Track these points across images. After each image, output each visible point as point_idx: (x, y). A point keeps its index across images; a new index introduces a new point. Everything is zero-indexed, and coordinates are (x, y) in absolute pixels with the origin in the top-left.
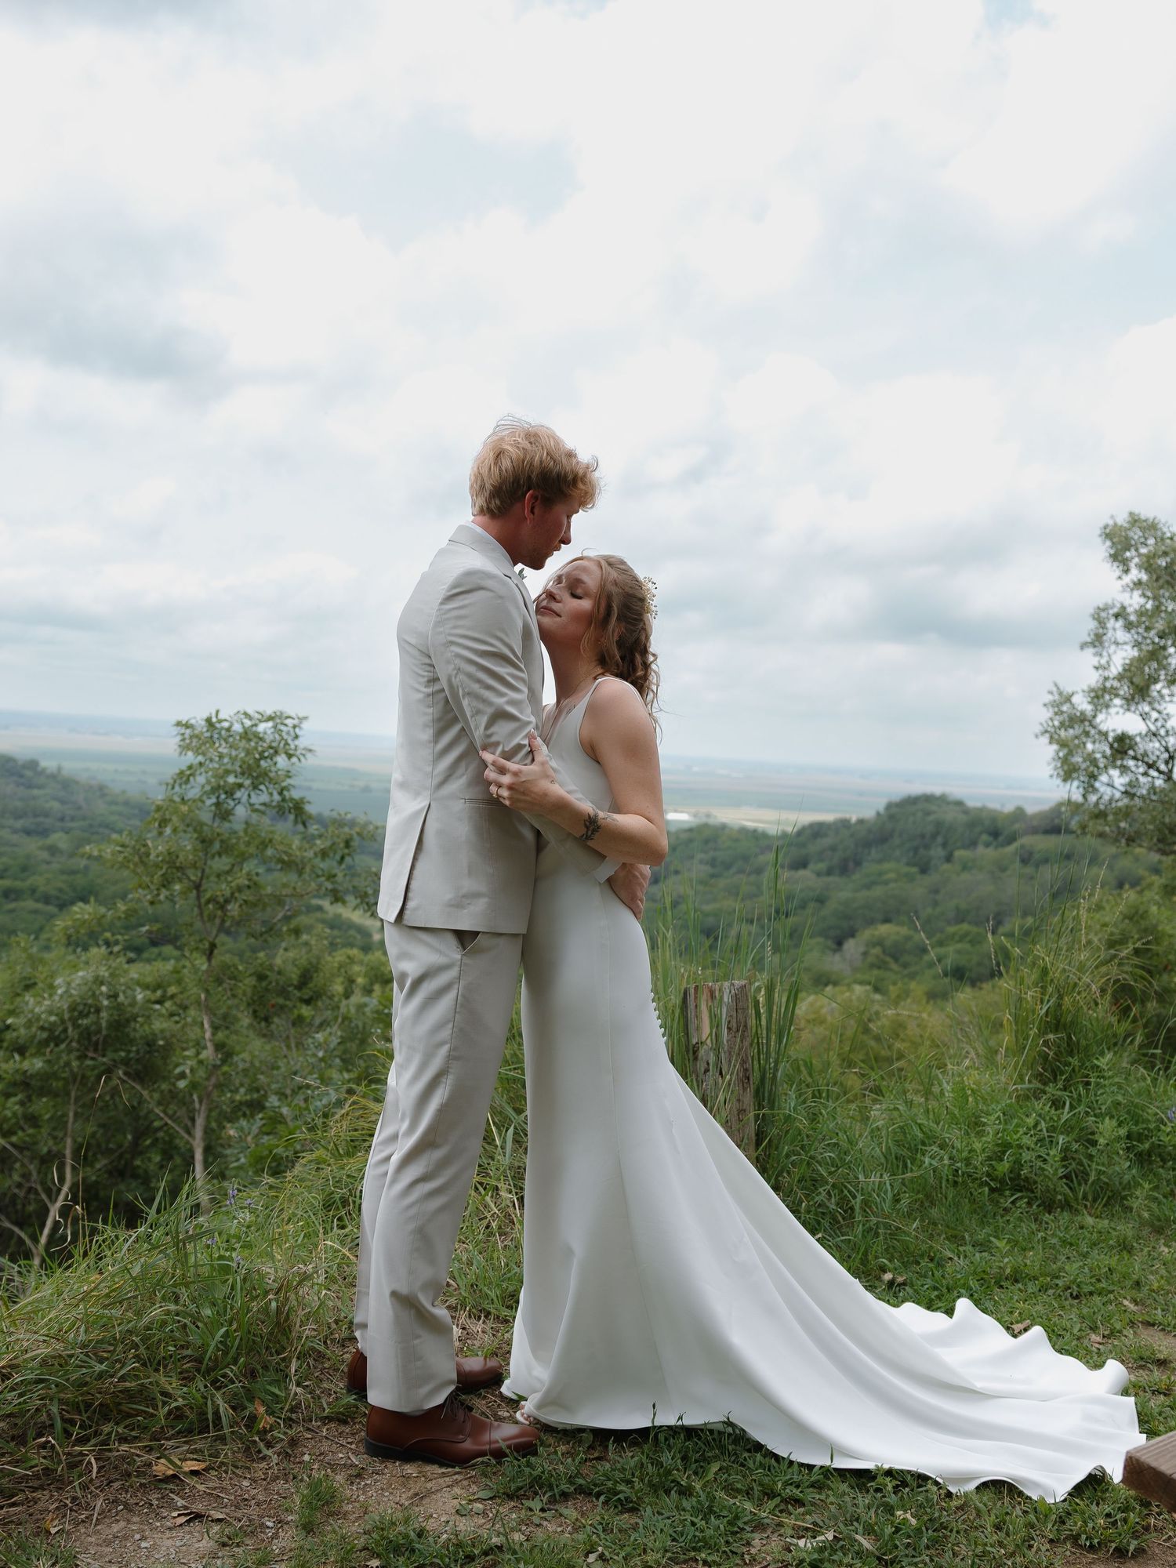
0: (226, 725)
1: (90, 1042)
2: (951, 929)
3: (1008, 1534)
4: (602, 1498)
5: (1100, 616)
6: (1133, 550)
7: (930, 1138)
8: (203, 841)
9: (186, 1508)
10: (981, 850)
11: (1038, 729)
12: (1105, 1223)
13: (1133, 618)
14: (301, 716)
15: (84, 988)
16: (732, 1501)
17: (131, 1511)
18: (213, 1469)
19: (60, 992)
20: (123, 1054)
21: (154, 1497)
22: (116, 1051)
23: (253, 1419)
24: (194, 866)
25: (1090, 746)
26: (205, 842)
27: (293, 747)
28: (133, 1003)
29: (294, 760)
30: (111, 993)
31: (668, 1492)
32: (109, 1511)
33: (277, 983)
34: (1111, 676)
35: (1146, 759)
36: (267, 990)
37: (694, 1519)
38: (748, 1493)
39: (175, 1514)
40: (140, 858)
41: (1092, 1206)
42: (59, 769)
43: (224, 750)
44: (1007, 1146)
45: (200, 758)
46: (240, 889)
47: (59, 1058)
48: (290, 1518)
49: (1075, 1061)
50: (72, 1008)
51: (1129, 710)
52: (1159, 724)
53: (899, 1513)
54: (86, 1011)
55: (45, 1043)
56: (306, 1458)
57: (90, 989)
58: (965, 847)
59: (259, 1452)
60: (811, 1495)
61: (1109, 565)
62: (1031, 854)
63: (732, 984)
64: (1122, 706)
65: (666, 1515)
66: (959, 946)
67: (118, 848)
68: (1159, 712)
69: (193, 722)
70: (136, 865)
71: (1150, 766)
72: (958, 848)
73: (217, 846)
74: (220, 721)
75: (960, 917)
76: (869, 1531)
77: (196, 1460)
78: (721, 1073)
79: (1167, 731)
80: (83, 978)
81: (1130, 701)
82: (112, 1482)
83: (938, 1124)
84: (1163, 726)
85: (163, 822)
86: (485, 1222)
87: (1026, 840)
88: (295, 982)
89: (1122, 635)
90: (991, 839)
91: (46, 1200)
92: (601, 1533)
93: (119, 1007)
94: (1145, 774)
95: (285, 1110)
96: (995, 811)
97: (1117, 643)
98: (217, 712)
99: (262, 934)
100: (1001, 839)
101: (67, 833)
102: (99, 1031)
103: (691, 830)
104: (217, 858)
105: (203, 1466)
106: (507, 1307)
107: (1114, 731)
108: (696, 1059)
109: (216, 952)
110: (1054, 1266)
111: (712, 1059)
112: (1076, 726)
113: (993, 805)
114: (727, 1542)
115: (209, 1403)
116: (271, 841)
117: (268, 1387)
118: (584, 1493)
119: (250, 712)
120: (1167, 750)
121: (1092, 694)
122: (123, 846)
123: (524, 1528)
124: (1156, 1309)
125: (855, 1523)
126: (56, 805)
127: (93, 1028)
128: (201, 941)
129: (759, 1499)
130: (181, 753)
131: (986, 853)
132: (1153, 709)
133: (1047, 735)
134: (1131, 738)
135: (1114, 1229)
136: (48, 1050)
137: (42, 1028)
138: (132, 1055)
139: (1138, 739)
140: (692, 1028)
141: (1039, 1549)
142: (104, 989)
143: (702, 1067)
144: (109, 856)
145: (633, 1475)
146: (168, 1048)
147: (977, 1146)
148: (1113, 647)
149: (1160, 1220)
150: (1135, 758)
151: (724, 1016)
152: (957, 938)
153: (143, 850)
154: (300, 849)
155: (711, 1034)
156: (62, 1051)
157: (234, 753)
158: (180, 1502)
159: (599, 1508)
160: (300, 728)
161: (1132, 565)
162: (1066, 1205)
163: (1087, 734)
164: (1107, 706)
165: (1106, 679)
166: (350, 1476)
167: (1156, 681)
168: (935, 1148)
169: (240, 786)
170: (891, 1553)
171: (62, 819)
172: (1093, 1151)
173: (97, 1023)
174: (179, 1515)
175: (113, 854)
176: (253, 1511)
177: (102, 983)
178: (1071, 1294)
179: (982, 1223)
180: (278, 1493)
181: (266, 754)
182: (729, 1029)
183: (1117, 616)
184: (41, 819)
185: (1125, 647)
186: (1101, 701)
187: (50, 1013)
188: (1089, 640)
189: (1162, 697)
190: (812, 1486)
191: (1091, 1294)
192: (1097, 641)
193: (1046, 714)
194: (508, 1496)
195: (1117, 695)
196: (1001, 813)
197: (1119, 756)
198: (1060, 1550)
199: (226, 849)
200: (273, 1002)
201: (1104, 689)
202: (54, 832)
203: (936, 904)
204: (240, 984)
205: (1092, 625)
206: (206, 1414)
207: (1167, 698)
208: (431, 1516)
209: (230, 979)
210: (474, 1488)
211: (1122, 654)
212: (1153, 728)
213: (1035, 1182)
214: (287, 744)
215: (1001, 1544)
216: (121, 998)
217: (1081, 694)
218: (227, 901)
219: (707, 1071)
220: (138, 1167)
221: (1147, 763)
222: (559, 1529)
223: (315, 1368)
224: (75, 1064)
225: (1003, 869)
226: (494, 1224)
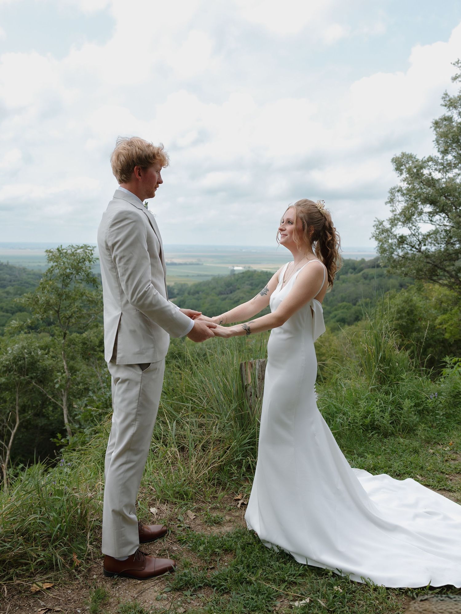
0: (65, 251)
1: (21, 370)
2: (340, 304)
3: (379, 594)
4: (215, 588)
5: (392, 192)
6: (404, 166)
7: (339, 411)
8: (59, 295)
9: (44, 606)
10: (349, 275)
11: (371, 235)
12: (407, 442)
13: (405, 192)
14: (93, 246)
15: (18, 350)
16: (268, 585)
17: (22, 609)
18: (56, 586)
19: (10, 352)
20: (35, 374)
21: (31, 602)
22: (32, 373)
23: (72, 562)
24: (56, 304)
25: (390, 241)
26: (60, 295)
27: (91, 258)
28: (37, 355)
29: (92, 263)
30: (28, 352)
31: (241, 583)
32: (13, 610)
33: (91, 345)
34: (397, 214)
35: (411, 244)
36: (87, 348)
37: (252, 596)
38: (274, 581)
39: (40, 610)
40: (35, 302)
41: (402, 434)
42: (8, 263)
43: (65, 260)
44: (368, 412)
45: (55, 264)
46: (74, 312)
47: (11, 377)
48: (87, 608)
49: (392, 376)
50: (14, 358)
51: (404, 226)
52: (416, 231)
53: (335, 587)
54: (19, 359)
55: (5, 372)
56: (95, 577)
57: (21, 351)
58: (343, 274)
59: (75, 576)
60: (300, 580)
61: (395, 172)
62: (367, 275)
63: (260, 361)
64: (401, 225)
65: (242, 594)
66: (342, 310)
67: (27, 299)
68: (415, 226)
69: (52, 250)
70: (34, 305)
71: (413, 247)
72: (341, 275)
73: (64, 297)
74: (63, 250)
75: (343, 300)
76: (323, 597)
77: (50, 583)
78: (257, 397)
79: (419, 234)
80: (17, 347)
81: (404, 223)
82: (14, 596)
83: (341, 405)
84: (417, 232)
85: (44, 288)
86: (166, 460)
87: (366, 271)
88: (97, 345)
89: (401, 198)
90: (353, 271)
91: (10, 430)
92: (215, 606)
93: (32, 357)
94: (411, 250)
95: (95, 398)
96: (354, 260)
97: (399, 201)
98: (61, 246)
99: (84, 327)
100: (356, 270)
101: (13, 286)
102: (25, 367)
103: (243, 273)
104: (64, 301)
105: (52, 585)
106: (176, 498)
107: (399, 234)
108: (246, 391)
109: (66, 336)
110: (390, 462)
111: (253, 391)
112: (384, 233)
113: (353, 258)
114: (267, 606)
115: (54, 557)
116: (85, 293)
117: (79, 546)
118: (208, 585)
119: (74, 246)
120: (419, 240)
121: (390, 221)
122: (28, 298)
123: (184, 605)
124: (430, 479)
125: (318, 593)
126: (8, 276)
127: (23, 365)
128: (61, 332)
129: (279, 583)
130: (48, 262)
131: (351, 276)
132: (413, 225)
133: (374, 238)
134: (405, 237)
135: (411, 443)
136: (7, 374)
137: (4, 366)
138: (38, 374)
139: (408, 237)
140: (244, 380)
141: (392, 599)
142: (26, 351)
143: (249, 394)
144: (23, 302)
145: (227, 576)
146: (52, 371)
147: (357, 414)
148: (397, 203)
149: (428, 438)
150: (407, 244)
151: (257, 374)
152: (342, 307)
153: (36, 299)
154: (96, 295)
155: (252, 382)
156: (12, 375)
157: (69, 261)
158: (42, 603)
159: (214, 592)
160: (94, 251)
161: (404, 171)
162: (392, 434)
163: (389, 236)
164: (396, 225)
165: (395, 215)
166: (113, 584)
167: (413, 215)
168: (341, 415)
169: (72, 273)
170: (333, 608)
171: (10, 281)
172: (402, 412)
173: (24, 363)
174: (42, 610)
175: (25, 301)
176: (72, 605)
177: (25, 349)
178: (397, 474)
179: (361, 445)
180: (83, 596)
181: (81, 261)
182: (259, 379)
183: (398, 191)
184: (3, 282)
185: (402, 203)
186: (394, 223)
187: (6, 360)
188: (388, 201)
189: (416, 221)
190: (300, 575)
191: (404, 473)
192: (391, 201)
193: (373, 230)
194: (177, 589)
195: (400, 221)
196: (356, 261)
197: (401, 244)
198: (400, 598)
199: (68, 297)
200: (89, 352)
201: (395, 219)
202: (8, 286)
203: (334, 295)
204: (76, 346)
205: (389, 195)
206: (53, 561)
207: (418, 221)
208: (146, 601)
209: (73, 345)
210: (163, 586)
211: (401, 205)
212: (413, 233)
213: (380, 427)
214: (89, 257)
215: (377, 599)
216: (33, 353)
217: (386, 221)
218: (70, 317)
219: (251, 395)
220: (44, 412)
221: (411, 246)
222: (198, 604)
223: (98, 533)
224: (17, 379)
225: (358, 282)
226: (170, 461)
